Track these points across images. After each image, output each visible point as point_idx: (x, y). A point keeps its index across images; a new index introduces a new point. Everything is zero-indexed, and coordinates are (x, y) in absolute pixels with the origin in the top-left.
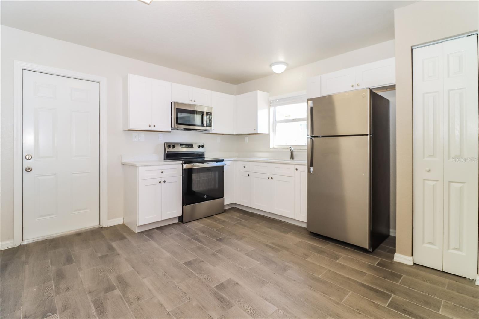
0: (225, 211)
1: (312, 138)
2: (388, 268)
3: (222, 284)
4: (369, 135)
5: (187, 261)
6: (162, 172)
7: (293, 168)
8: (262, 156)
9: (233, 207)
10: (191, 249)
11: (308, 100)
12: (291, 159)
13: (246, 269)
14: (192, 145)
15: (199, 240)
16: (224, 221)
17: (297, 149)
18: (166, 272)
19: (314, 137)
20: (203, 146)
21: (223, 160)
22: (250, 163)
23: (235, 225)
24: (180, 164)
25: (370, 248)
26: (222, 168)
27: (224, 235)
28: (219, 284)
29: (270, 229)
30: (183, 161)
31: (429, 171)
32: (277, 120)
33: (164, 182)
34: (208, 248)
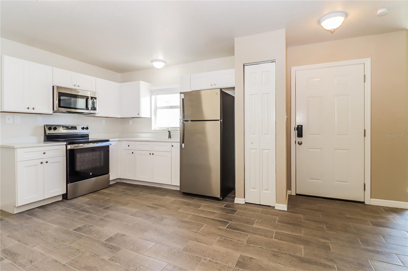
0: (111, 186)
1: (184, 122)
2: (230, 208)
3: (111, 238)
4: (220, 120)
5: (76, 228)
6: (44, 153)
7: (170, 144)
8: (145, 136)
9: (119, 182)
10: (79, 219)
11: (181, 93)
12: (169, 138)
13: (131, 224)
14: (76, 127)
15: (86, 211)
16: (109, 194)
17: (174, 130)
18: (56, 239)
19: (185, 121)
20: (87, 128)
21: (108, 141)
22: (134, 142)
23: (120, 195)
24: (64, 145)
25: (221, 197)
26: (108, 147)
27: (111, 204)
28: (108, 238)
29: (151, 195)
30: (67, 142)
31: (252, 143)
32: (157, 107)
33: (47, 162)
34: (96, 216)
